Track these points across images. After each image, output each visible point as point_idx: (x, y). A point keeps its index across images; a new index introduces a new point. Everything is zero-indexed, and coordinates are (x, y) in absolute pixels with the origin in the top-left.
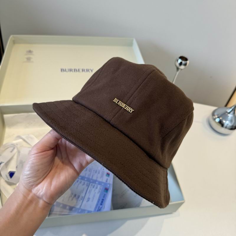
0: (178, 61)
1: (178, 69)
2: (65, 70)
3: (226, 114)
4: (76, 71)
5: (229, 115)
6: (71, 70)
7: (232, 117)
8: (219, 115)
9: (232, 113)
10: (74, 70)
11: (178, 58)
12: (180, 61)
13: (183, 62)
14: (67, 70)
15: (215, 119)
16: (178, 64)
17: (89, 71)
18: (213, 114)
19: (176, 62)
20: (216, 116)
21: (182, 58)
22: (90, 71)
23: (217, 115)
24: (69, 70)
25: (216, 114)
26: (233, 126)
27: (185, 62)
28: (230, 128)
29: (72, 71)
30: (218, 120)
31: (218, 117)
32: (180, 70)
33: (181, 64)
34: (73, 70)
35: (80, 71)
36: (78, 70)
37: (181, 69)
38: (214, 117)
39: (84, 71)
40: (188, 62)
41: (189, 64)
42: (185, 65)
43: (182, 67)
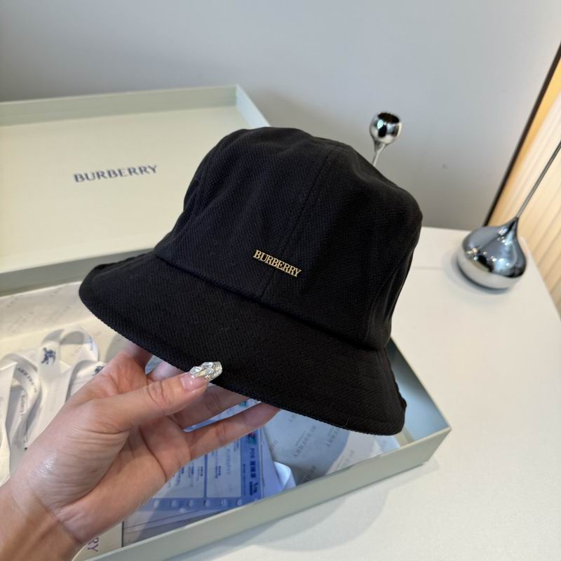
0: (376, 125)
1: (377, 144)
2: (84, 176)
3: (499, 239)
4: (113, 175)
5: (503, 241)
6: (99, 175)
7: (511, 247)
8: (480, 247)
9: (510, 235)
10: (109, 172)
11: (376, 118)
12: (381, 124)
13: (390, 126)
14: (90, 176)
15: (471, 257)
16: (376, 133)
17: (145, 170)
19: (373, 128)
20: (475, 250)
21: (385, 117)
22: (148, 170)
23: (476, 247)
24: (96, 175)
25: (471, 245)
26: (514, 268)
27: (394, 125)
28: (508, 274)
29: (103, 176)
32: (383, 145)
33: (383, 132)
34: (106, 175)
35: (123, 174)
36: (117, 172)
37: (387, 145)
38: (470, 252)
39: (134, 171)
40: (400, 125)
41: (402, 131)
42: (394, 133)
43: (388, 138)
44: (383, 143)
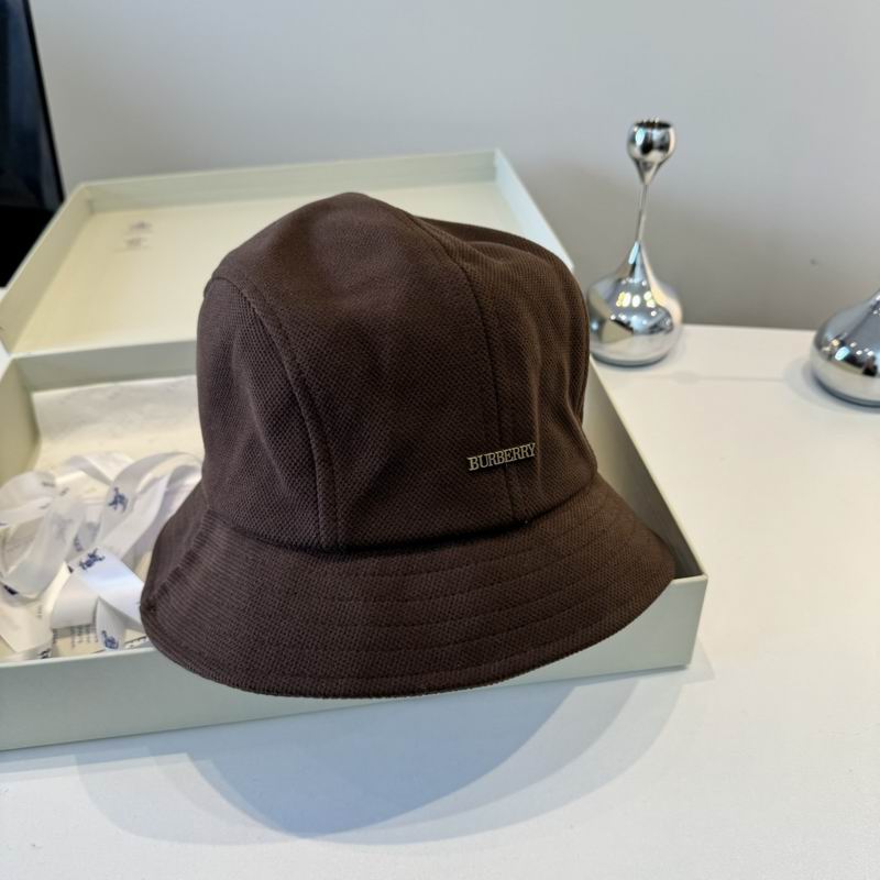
0: (633, 140)
1: (642, 167)
8: (845, 335)
11: (633, 128)
13: (656, 134)
15: (830, 356)
16: (637, 151)
18: (819, 343)
20: (836, 343)
21: (650, 125)
23: (837, 338)
25: (829, 335)
30: (842, 353)
31: (842, 344)
32: (653, 167)
33: (647, 147)
37: (660, 164)
38: (827, 349)
40: (671, 131)
41: (676, 141)
42: (664, 147)
43: (655, 156)
44: (652, 163)
